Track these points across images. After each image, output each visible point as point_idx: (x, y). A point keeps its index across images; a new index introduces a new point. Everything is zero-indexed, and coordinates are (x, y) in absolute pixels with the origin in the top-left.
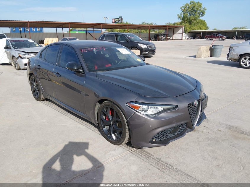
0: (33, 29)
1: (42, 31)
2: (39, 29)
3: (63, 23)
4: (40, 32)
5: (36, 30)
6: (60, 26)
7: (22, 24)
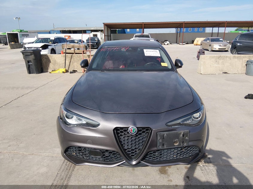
0: (196, 29)
1: (204, 31)
2: (201, 29)
3: (220, 23)
4: (202, 32)
5: (198, 30)
6: (217, 25)
7: (179, 25)
